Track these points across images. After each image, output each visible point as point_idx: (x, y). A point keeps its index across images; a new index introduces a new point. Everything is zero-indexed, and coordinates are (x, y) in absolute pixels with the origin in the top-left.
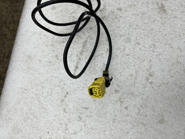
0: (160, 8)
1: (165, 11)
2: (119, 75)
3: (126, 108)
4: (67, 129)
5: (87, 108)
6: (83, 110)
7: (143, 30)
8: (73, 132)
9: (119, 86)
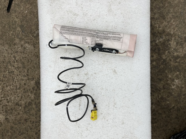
0: (114, 72)
1: (116, 73)
2: (101, 106)
3: (107, 120)
4: (82, 136)
5: (89, 124)
6: (88, 125)
7: (108, 83)
8: (85, 136)
9: (102, 111)
